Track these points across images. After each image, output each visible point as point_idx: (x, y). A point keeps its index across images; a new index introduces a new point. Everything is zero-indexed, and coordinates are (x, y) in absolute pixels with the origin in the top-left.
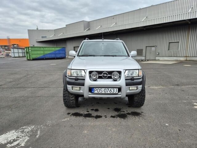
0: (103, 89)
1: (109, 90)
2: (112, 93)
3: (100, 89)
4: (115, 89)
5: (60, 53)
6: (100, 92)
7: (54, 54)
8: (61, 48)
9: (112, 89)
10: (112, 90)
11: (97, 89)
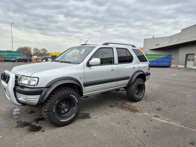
5: (164, 61)
7: (156, 62)
8: (165, 56)
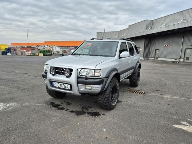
0: (60, 84)
1: (64, 85)
2: (66, 88)
3: (57, 83)
4: (68, 85)
6: (57, 86)
9: (66, 84)
10: (66, 86)
11: (56, 83)
